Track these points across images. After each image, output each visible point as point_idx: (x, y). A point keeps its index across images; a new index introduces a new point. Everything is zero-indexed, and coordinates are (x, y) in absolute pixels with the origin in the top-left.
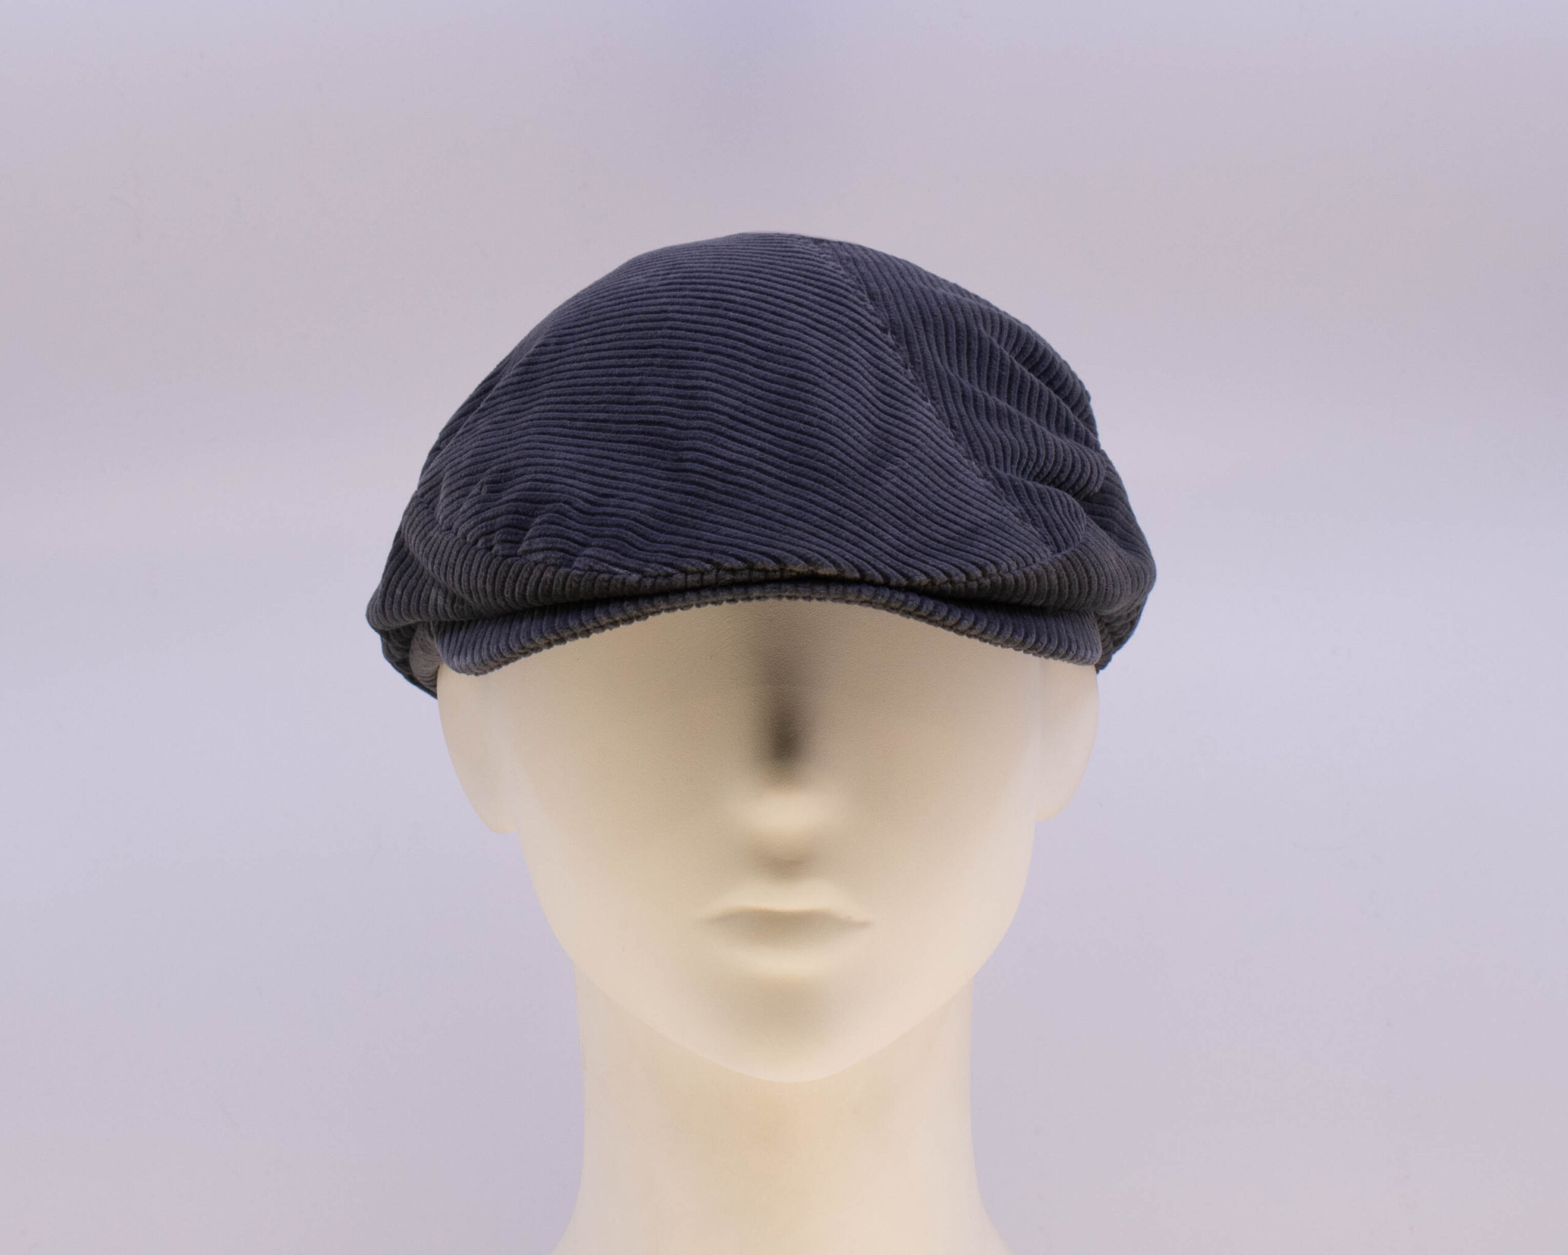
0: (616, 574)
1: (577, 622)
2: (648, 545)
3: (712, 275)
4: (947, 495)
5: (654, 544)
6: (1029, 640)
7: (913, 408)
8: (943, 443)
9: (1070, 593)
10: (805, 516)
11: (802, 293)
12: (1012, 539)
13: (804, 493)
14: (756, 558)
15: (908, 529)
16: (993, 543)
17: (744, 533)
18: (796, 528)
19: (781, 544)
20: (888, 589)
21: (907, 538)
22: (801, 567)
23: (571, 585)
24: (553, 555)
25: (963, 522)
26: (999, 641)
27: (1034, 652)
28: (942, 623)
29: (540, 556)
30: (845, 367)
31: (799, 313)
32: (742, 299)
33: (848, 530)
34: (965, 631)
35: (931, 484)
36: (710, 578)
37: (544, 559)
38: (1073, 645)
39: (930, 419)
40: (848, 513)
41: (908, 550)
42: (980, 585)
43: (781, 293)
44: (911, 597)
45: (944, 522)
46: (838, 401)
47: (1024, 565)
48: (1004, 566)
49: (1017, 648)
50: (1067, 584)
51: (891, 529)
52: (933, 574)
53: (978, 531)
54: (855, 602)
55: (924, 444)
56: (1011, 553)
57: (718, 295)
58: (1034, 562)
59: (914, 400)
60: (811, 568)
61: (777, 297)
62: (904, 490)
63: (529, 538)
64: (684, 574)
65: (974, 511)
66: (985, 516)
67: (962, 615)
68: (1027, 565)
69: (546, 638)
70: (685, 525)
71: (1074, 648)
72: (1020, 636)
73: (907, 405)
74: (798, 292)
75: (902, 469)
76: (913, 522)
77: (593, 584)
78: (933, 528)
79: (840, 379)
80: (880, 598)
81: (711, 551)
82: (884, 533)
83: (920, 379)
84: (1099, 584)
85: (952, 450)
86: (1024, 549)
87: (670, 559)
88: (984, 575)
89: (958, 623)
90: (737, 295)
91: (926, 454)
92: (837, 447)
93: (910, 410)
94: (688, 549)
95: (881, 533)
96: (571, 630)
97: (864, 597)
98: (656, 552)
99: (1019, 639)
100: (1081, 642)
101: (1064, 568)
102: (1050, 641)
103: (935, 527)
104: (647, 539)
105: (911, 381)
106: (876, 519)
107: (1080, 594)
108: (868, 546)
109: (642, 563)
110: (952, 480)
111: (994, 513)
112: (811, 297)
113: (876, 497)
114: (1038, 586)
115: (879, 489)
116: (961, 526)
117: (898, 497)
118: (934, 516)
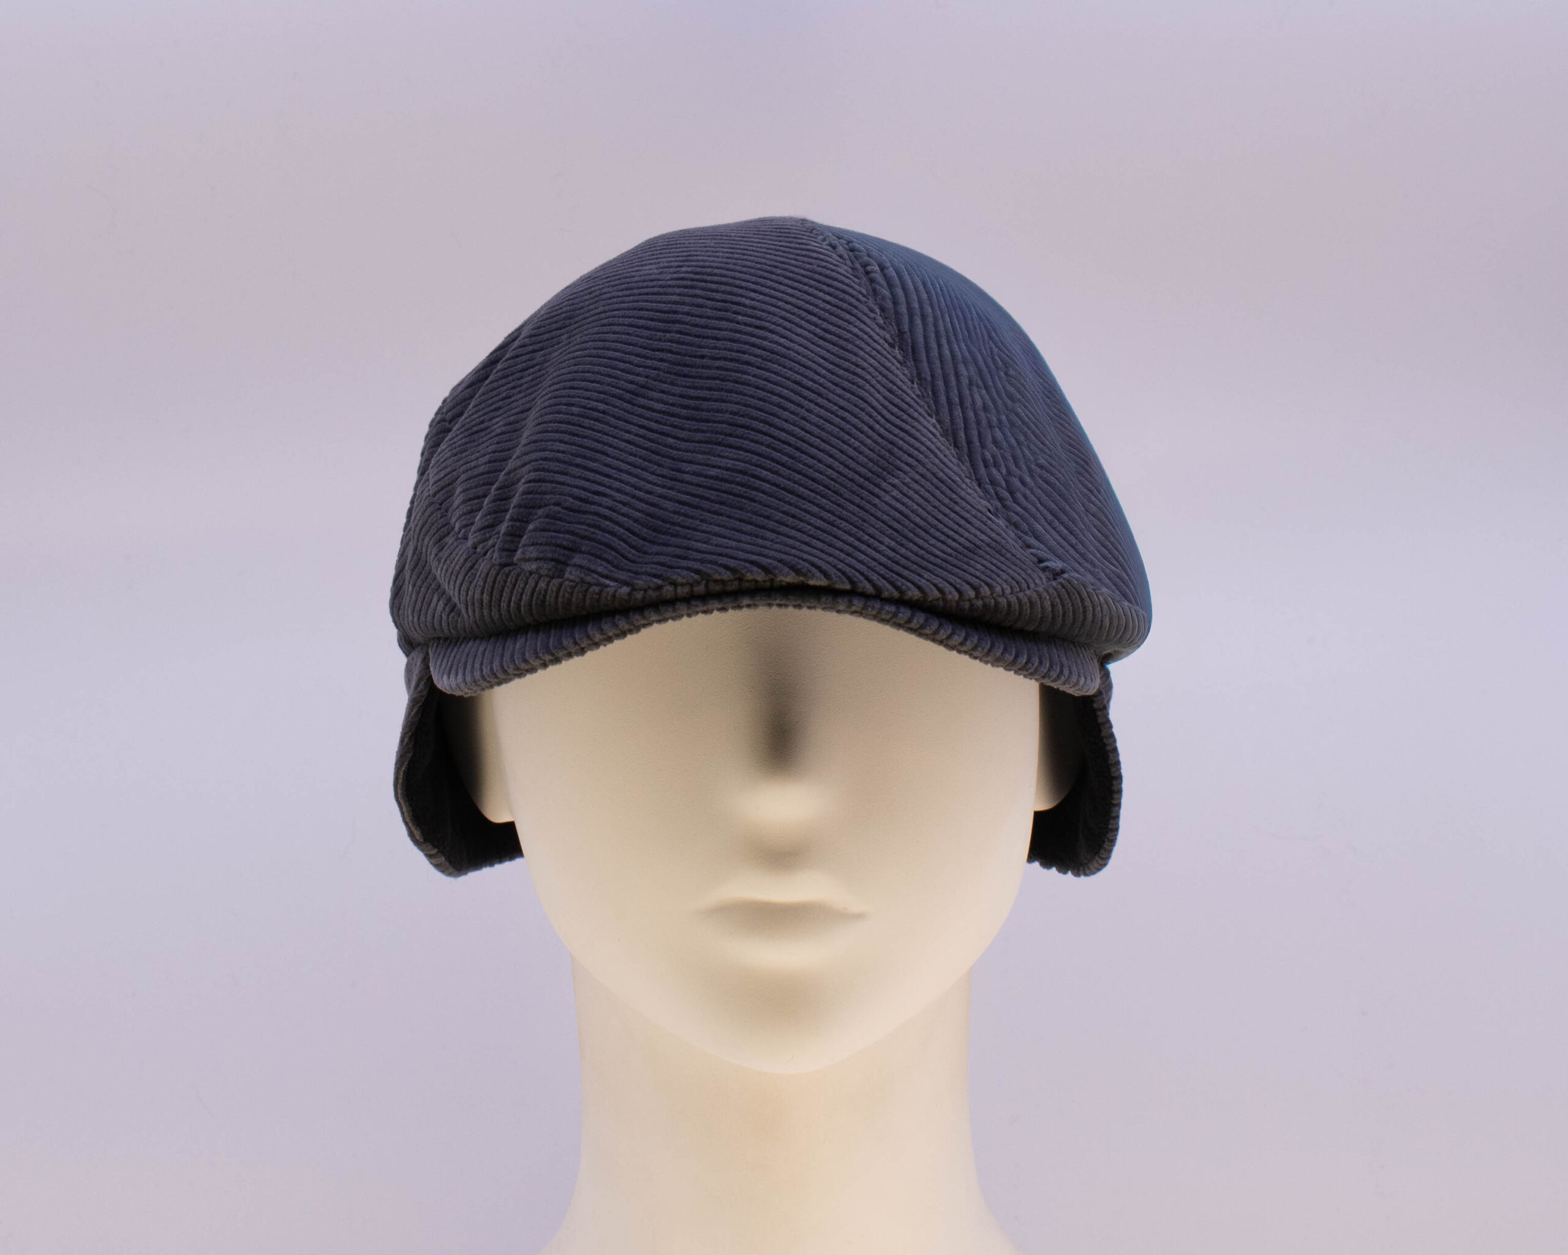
0: (607, 586)
1: (571, 641)
2: (639, 557)
3: (724, 272)
4: (947, 511)
5: (646, 556)
6: (1019, 660)
7: (920, 423)
8: (946, 460)
9: (1064, 621)
10: (798, 525)
11: (813, 300)
12: (1008, 563)
13: (800, 502)
14: (745, 568)
15: (904, 541)
16: (989, 565)
17: (734, 543)
18: (788, 537)
19: (772, 553)
20: (879, 601)
21: (903, 551)
22: (790, 578)
23: (564, 596)
24: (545, 566)
25: (962, 540)
26: (989, 659)
27: (1025, 673)
28: (932, 636)
29: (534, 566)
30: (851, 377)
31: (808, 321)
32: (752, 302)
33: (842, 541)
34: (955, 646)
35: (932, 499)
36: (700, 589)
37: (537, 569)
38: (1065, 669)
39: (934, 435)
40: (844, 524)
41: (903, 561)
42: (972, 605)
43: (792, 298)
44: (902, 609)
45: (943, 538)
46: (841, 412)
47: (1018, 589)
48: (998, 589)
49: (1007, 668)
50: (1061, 612)
51: (887, 540)
52: (927, 590)
53: (976, 552)
54: (844, 612)
55: (927, 460)
56: (1005, 576)
57: (729, 297)
58: (1029, 588)
59: (920, 414)
60: (801, 578)
61: (787, 303)
62: (903, 504)
63: (524, 546)
64: (673, 586)
65: (973, 530)
66: (984, 537)
67: (953, 630)
68: (1021, 591)
69: (541, 659)
70: (676, 535)
71: (1066, 672)
72: (1010, 655)
73: (913, 418)
74: (809, 298)
75: (903, 483)
76: (911, 535)
77: (585, 596)
78: (931, 542)
79: (844, 389)
80: (870, 609)
81: (702, 561)
82: (879, 545)
83: (925, 394)
84: (1094, 615)
85: (955, 468)
86: (1019, 574)
87: (660, 570)
88: (978, 596)
89: (949, 637)
90: (747, 298)
91: (928, 470)
92: (836, 459)
93: (916, 424)
94: (678, 560)
95: (876, 544)
96: (566, 649)
97: (854, 608)
98: (646, 563)
99: (1009, 658)
100: (1074, 669)
101: (1059, 596)
102: (1041, 663)
103: (933, 541)
104: (638, 550)
105: (918, 396)
106: (872, 531)
107: (1073, 623)
108: (862, 557)
109: (632, 575)
110: (954, 496)
111: (993, 535)
112: (823, 305)
113: (873, 510)
114: (1031, 613)
115: (876, 501)
116: (960, 544)
117: (896, 510)
118: (932, 531)
